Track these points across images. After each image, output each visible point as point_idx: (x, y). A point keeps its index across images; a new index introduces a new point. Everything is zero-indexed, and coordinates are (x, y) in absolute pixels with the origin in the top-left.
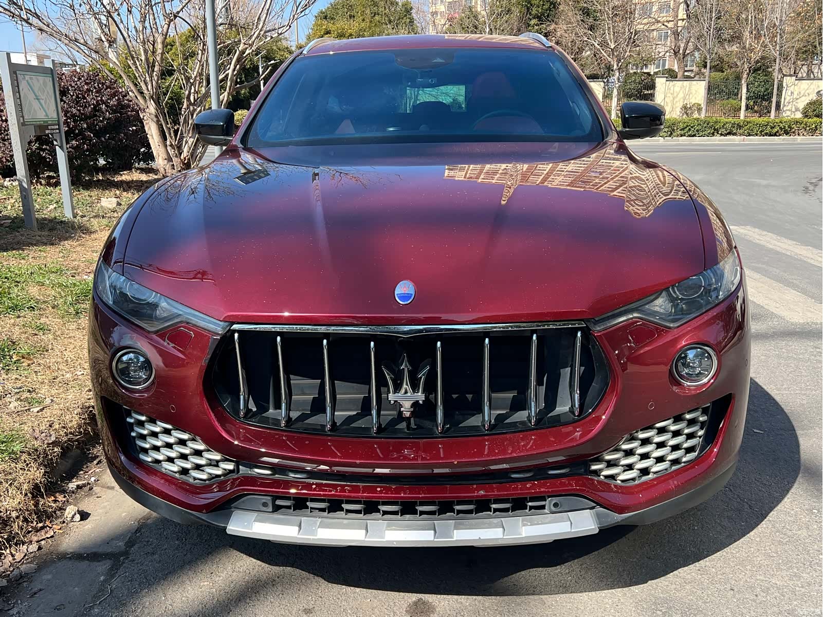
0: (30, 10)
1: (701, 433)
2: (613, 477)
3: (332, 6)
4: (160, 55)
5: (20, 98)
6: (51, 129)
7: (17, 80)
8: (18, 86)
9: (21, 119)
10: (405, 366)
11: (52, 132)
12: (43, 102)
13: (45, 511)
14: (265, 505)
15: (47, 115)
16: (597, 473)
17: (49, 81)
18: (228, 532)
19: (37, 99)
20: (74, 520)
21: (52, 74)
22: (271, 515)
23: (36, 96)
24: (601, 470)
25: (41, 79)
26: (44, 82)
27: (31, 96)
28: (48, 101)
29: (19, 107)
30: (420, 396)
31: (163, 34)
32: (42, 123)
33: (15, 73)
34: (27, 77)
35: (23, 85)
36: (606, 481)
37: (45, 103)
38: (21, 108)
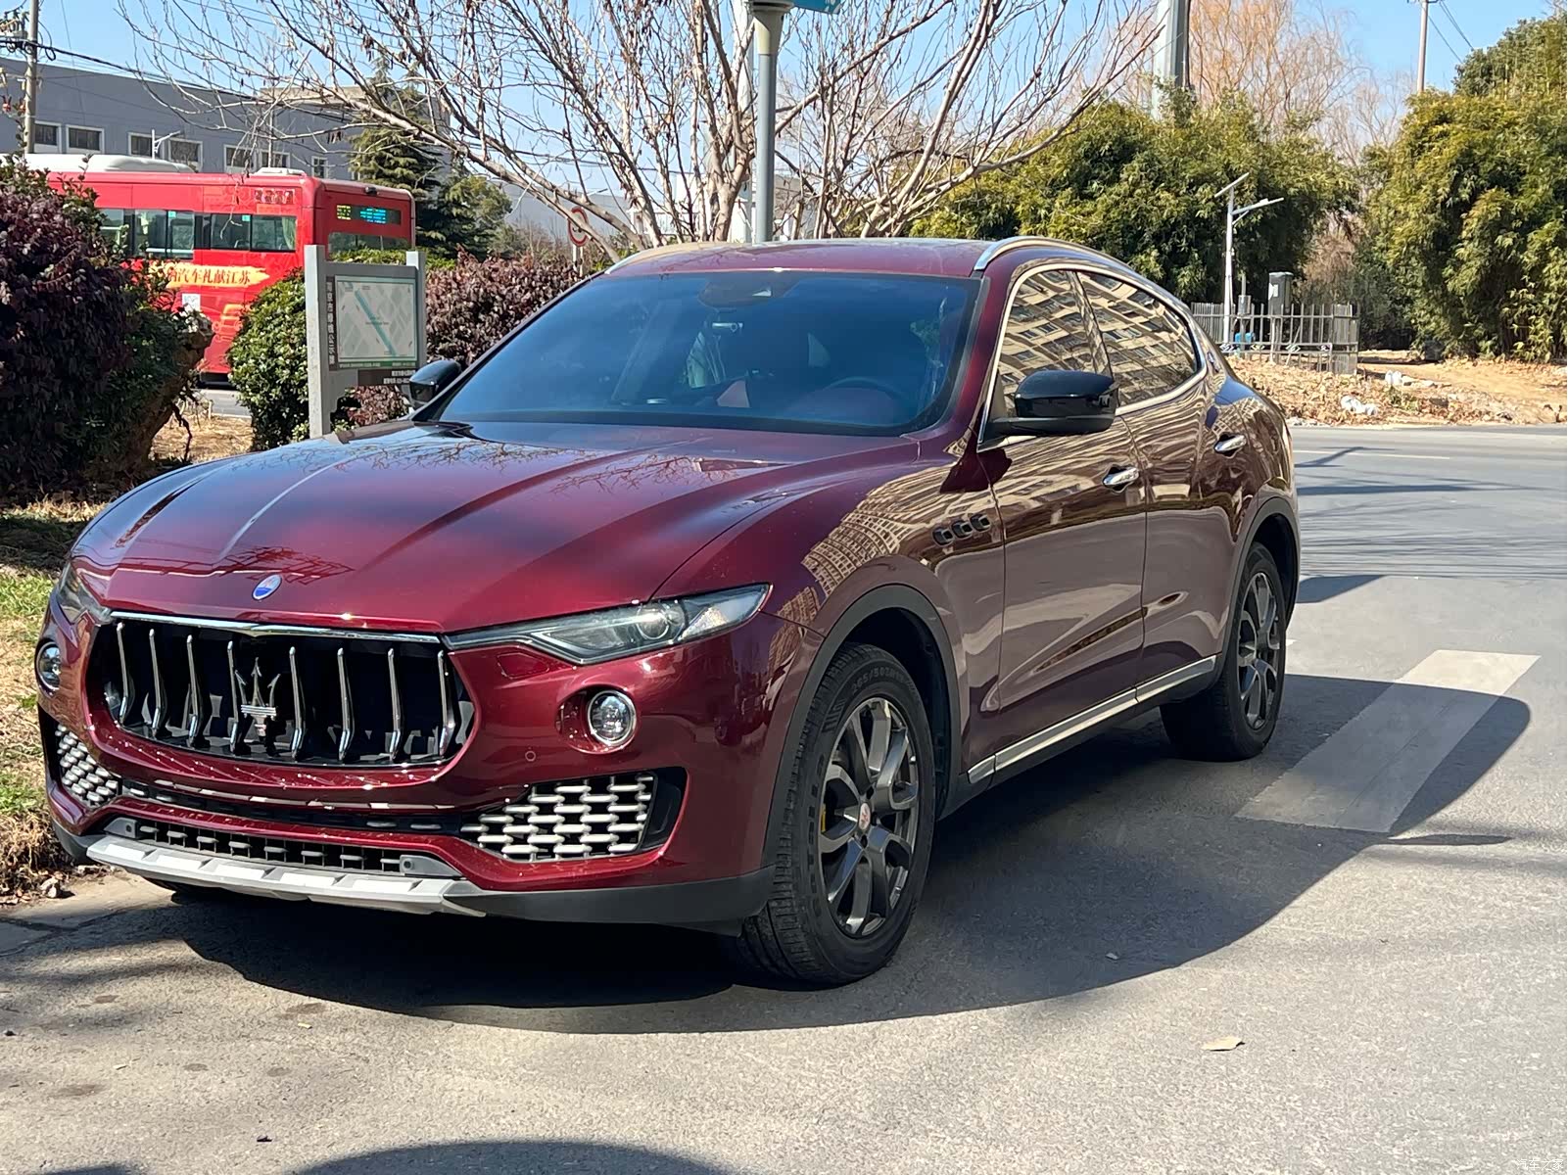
0: (496, 141)
1: (642, 817)
2: (498, 847)
3: (1511, 39)
4: (722, 227)
5: (334, 323)
6: (396, 377)
7: (334, 292)
8: (334, 302)
9: (332, 358)
10: (257, 672)
11: (399, 381)
12: (386, 329)
13: (23, 880)
14: (129, 829)
15: (391, 351)
16: (474, 836)
17: (407, 291)
18: (88, 854)
19: (374, 323)
20: (50, 894)
21: (416, 278)
22: (135, 843)
23: (372, 318)
24: (478, 834)
25: (389, 287)
26: (396, 297)
27: (361, 319)
28: (398, 326)
29: (331, 339)
30: (272, 712)
31: (731, 185)
32: (378, 365)
33: (332, 280)
34: (356, 287)
35: (346, 300)
36: (487, 851)
37: (392, 330)
38: (335, 340)
